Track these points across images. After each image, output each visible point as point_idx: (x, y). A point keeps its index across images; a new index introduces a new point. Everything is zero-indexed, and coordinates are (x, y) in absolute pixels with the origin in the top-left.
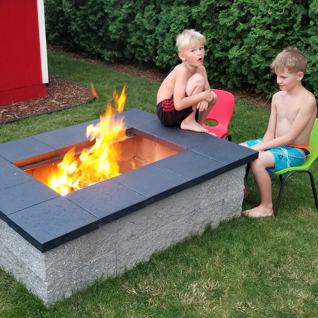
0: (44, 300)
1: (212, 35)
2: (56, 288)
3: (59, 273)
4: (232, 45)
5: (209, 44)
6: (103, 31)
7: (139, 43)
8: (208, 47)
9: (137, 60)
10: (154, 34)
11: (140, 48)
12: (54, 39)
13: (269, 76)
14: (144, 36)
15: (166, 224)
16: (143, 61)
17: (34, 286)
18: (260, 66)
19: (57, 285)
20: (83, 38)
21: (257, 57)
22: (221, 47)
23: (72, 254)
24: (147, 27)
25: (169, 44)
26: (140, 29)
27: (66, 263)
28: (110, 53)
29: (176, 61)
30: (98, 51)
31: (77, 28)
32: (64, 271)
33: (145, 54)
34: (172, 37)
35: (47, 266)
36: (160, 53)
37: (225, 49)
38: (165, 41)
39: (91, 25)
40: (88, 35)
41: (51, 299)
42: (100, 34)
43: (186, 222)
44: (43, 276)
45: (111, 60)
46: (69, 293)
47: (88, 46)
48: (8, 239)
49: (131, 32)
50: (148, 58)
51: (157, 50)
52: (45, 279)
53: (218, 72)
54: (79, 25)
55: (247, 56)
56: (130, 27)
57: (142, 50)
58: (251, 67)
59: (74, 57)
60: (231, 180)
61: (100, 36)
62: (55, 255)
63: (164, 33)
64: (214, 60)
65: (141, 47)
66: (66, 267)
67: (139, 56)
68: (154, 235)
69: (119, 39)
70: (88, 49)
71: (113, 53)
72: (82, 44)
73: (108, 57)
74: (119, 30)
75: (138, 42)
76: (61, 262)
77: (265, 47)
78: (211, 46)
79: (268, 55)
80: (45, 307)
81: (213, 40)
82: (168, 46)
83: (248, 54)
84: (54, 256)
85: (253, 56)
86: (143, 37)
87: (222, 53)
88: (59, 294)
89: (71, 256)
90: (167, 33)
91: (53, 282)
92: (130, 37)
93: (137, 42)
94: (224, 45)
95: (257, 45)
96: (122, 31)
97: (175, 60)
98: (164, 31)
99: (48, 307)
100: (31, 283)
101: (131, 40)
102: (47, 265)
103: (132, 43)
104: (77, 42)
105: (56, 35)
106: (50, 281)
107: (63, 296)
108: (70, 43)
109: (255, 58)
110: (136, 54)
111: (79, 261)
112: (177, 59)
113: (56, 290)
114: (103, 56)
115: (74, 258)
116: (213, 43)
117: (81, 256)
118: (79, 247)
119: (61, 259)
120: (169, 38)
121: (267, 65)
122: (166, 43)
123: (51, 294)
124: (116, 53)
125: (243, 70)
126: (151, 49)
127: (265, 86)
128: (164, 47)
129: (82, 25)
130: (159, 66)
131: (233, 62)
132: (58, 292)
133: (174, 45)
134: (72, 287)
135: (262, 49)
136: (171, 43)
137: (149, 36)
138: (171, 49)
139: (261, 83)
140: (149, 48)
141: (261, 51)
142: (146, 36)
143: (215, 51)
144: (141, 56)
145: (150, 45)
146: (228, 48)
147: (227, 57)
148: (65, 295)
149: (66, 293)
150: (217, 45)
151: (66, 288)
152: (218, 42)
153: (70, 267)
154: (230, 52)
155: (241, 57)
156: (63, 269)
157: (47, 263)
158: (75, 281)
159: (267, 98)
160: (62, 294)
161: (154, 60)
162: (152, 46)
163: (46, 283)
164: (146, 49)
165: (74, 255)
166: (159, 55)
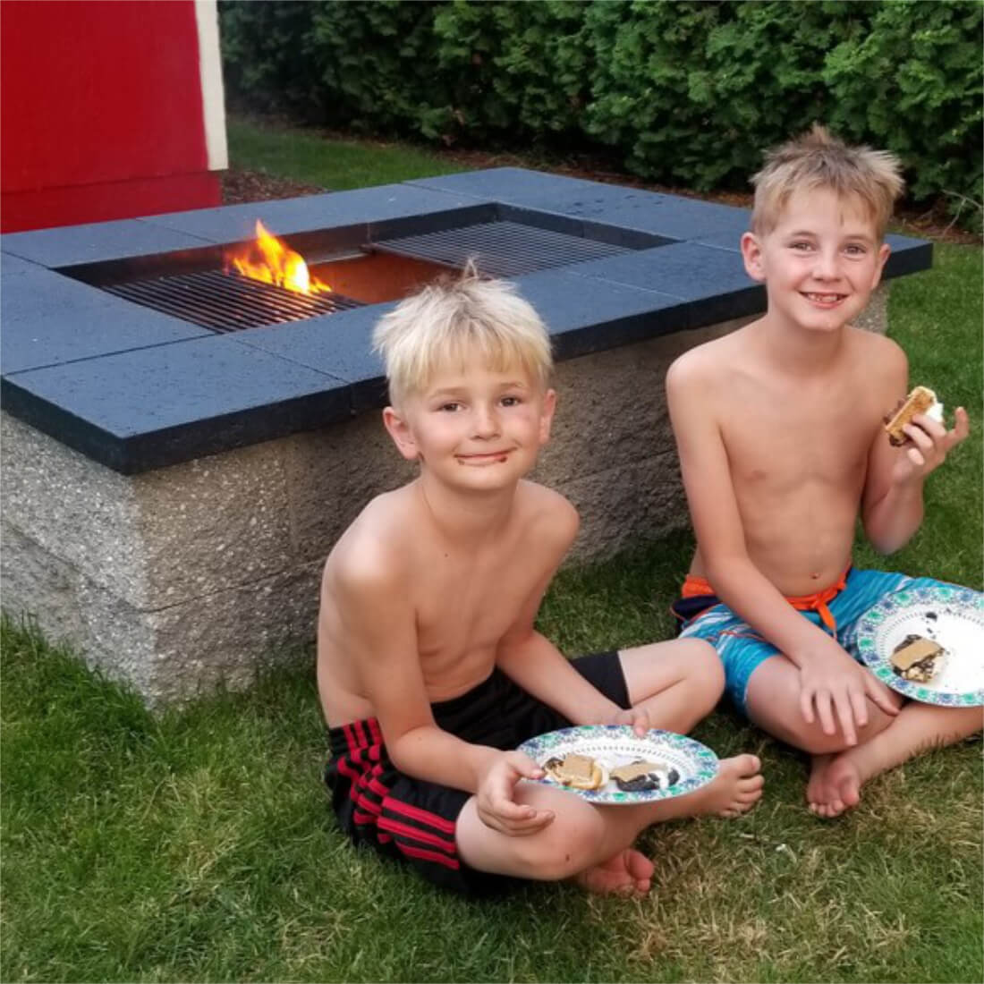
0: (144, 693)
1: (767, 13)
2: (191, 646)
3: (200, 586)
4: (834, 42)
5: (759, 46)
6: (416, 43)
7: (532, 67)
8: (758, 55)
9: (529, 131)
10: (581, 33)
11: (535, 86)
12: (258, 82)
13: (958, 135)
14: (548, 44)
15: (610, 466)
16: (548, 131)
17: (110, 646)
18: (927, 99)
19: (195, 633)
20: (351, 68)
21: (914, 67)
22: (798, 53)
23: (248, 514)
24: (555, 11)
25: (630, 56)
26: (533, 22)
27: (226, 549)
28: (438, 111)
29: (652, 114)
30: (402, 110)
31: (331, 33)
32: (221, 583)
33: (551, 106)
34: (638, 30)
35: (151, 549)
36: (602, 94)
37: (812, 59)
38: (617, 48)
39: (375, 20)
41: (170, 685)
42: (407, 52)
44: (136, 593)
45: (445, 137)
46: (244, 675)
47: (367, 97)
49: (508, 33)
50: (564, 119)
51: (591, 84)
52: (146, 600)
54: (336, 25)
55: (882, 68)
57: (542, 91)
58: (898, 105)
59: (324, 137)
61: (407, 62)
62: (183, 507)
63: (613, 23)
64: (777, 100)
65: (540, 82)
66: (230, 565)
67: (534, 113)
69: (466, 57)
70: (368, 106)
71: (448, 111)
72: (350, 88)
73: (435, 127)
74: (467, 27)
75: (530, 65)
76: (206, 541)
77: (944, 30)
78: (765, 49)
79: (953, 62)
80: (148, 717)
81: (772, 30)
82: (626, 62)
83: (886, 62)
84: (180, 512)
85: (902, 67)
86: (544, 47)
87: (803, 73)
88: (203, 673)
89: (247, 524)
90: (622, 22)
91: (177, 617)
92: (503, 49)
93: (526, 63)
94: (808, 47)
95: (913, 28)
96: (477, 33)
97: (650, 110)
98: (615, 17)
99: (159, 717)
100: (98, 637)
101: (506, 60)
102: (148, 542)
103: (511, 69)
104: (333, 84)
105: (266, 70)
106: (163, 613)
107: (221, 684)
108: (313, 96)
109: (911, 73)
110: (525, 105)
111: (278, 551)
112: (656, 104)
113: (191, 655)
114: (416, 125)
115: (257, 533)
116: (773, 41)
117: (285, 529)
118: (277, 494)
119: (207, 531)
120: (628, 37)
121: (950, 94)
122: (618, 54)
123: (170, 664)
124: (458, 112)
125: (871, 119)
126: (573, 83)
127: (946, 171)
128: (614, 69)
129: (346, 23)
130: (596, 135)
131: (840, 92)
132: (200, 664)
133: (645, 59)
134: (254, 653)
135: (934, 41)
136: (637, 51)
137: (563, 39)
138: (637, 73)
139: (932, 166)
140: (567, 78)
141: (928, 48)
142: (554, 40)
143: (779, 68)
144: (541, 114)
145: (569, 69)
146: (821, 53)
147: (820, 86)
148: (229, 679)
149: (229, 672)
150: (785, 48)
151: (230, 653)
152: (788, 38)
153: (244, 570)
154: (829, 59)
155: (865, 71)
156: (215, 571)
157: (151, 534)
158: (265, 633)
159: (951, 211)
160: (214, 675)
161: (582, 122)
162: (574, 73)
163: (150, 620)
164: (556, 89)
165: (258, 521)
166: (596, 100)
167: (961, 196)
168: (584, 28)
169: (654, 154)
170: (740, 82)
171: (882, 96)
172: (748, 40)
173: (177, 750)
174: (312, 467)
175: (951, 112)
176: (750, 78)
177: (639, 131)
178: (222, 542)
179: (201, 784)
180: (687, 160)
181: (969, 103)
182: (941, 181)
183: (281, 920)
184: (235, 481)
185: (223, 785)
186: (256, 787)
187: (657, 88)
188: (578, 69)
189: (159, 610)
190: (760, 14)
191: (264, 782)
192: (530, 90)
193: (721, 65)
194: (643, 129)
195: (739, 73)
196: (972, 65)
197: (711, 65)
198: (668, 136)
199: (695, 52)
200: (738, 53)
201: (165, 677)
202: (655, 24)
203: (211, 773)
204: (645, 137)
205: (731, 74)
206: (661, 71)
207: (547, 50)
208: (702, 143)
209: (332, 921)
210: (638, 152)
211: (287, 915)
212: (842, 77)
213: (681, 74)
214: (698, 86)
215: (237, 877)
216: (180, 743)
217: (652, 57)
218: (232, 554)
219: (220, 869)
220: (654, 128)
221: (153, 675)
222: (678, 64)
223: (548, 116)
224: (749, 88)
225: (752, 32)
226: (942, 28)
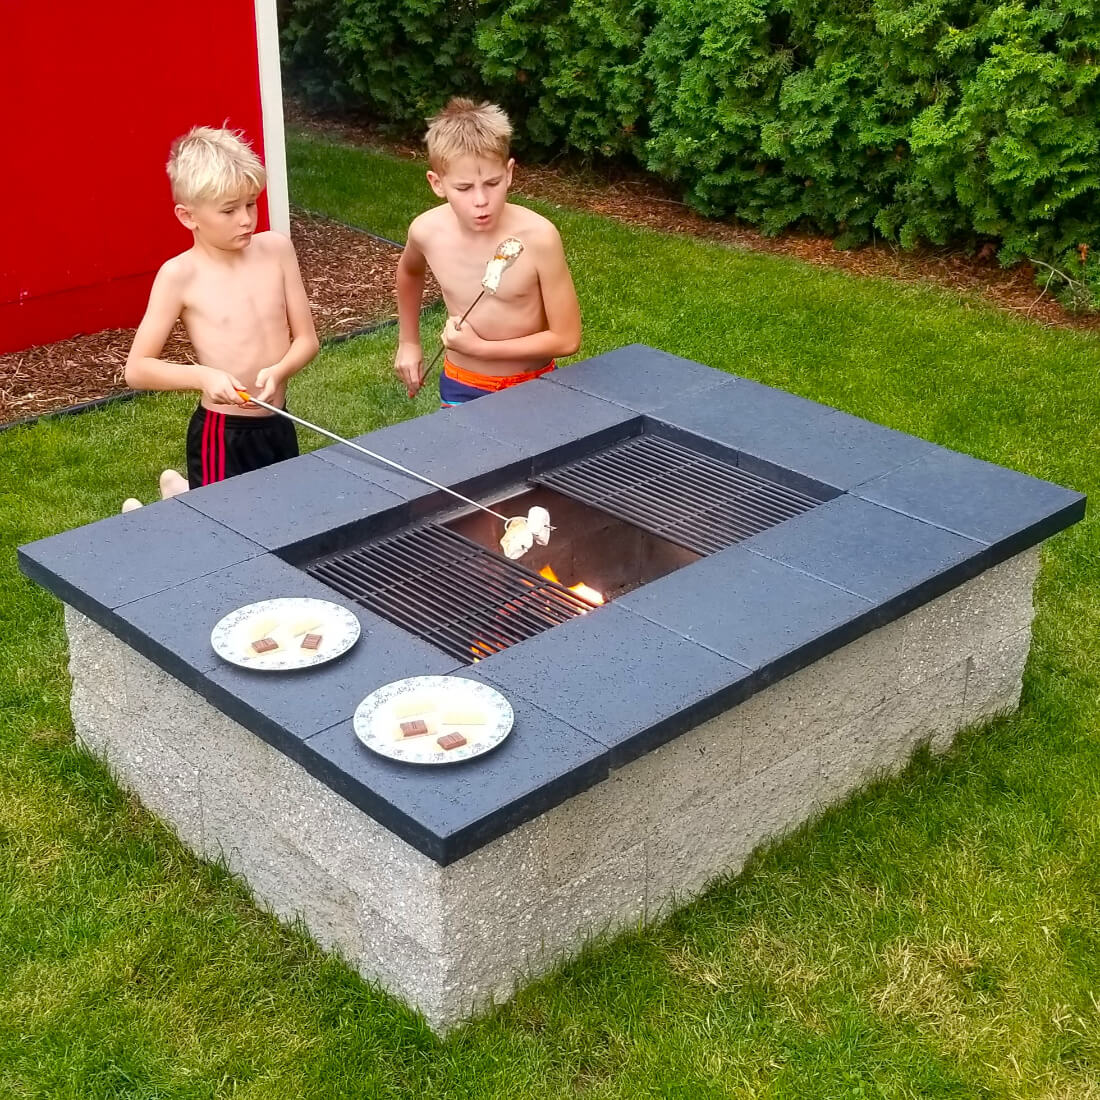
1: (847, 65)
2: (469, 976)
3: (480, 927)
4: (920, 104)
5: (837, 100)
6: (453, 50)
7: (583, 92)
8: (836, 109)
9: (575, 153)
10: (640, 62)
11: (586, 109)
13: (1050, 210)
14: (603, 69)
15: (798, 750)
16: (598, 155)
17: (392, 967)
18: (1020, 177)
20: (380, 73)
21: (1009, 143)
22: (880, 110)
23: (520, 862)
24: (613, 38)
25: (696, 97)
26: (585, 44)
27: (501, 894)
29: (717, 158)
31: (361, 39)
32: (496, 920)
33: (603, 132)
34: (705, 72)
35: (447, 907)
36: (661, 129)
38: (680, 88)
39: (409, 28)
40: (398, 63)
41: (453, 1009)
42: (443, 60)
43: (856, 739)
44: (430, 937)
46: (505, 988)
47: (396, 102)
48: (292, 812)
49: (557, 54)
50: (616, 145)
51: (649, 118)
52: (440, 947)
53: (864, 192)
54: (367, 30)
55: (974, 142)
56: (553, 36)
57: (593, 115)
58: (989, 178)
59: (348, 137)
60: (995, 595)
61: (441, 68)
62: (472, 868)
63: (678, 59)
64: (854, 154)
65: (590, 106)
66: (503, 906)
67: (583, 136)
68: (759, 787)
69: (512, 77)
70: (398, 111)
72: (379, 94)
74: (513, 46)
75: (580, 88)
76: (487, 891)
77: (1041, 109)
78: (844, 104)
79: (1048, 139)
80: (433, 1037)
81: (853, 83)
82: (691, 105)
83: (978, 136)
84: (470, 873)
85: (994, 140)
86: (597, 71)
87: (883, 130)
88: (477, 994)
89: (519, 871)
90: (687, 59)
92: (553, 71)
93: (577, 88)
94: (889, 103)
95: (1008, 102)
96: (525, 51)
97: (715, 153)
98: (678, 52)
100: (380, 958)
101: (556, 82)
103: (560, 93)
104: (359, 88)
106: (452, 954)
107: (489, 999)
108: (332, 91)
110: (573, 128)
111: (539, 886)
112: (722, 148)
113: (470, 982)
115: (526, 875)
116: (853, 96)
117: (546, 867)
119: (489, 883)
120: (693, 78)
121: (1044, 173)
122: (682, 94)
123: (453, 993)
125: (958, 187)
126: (629, 113)
127: (1034, 241)
128: (677, 108)
129: (377, 28)
130: (656, 172)
133: (712, 101)
134: (514, 968)
135: (1030, 119)
136: (704, 94)
137: (622, 68)
138: (704, 116)
139: (1020, 235)
140: (622, 107)
141: (1024, 125)
142: (610, 66)
143: (858, 124)
144: (592, 138)
145: (626, 99)
146: (906, 115)
147: (900, 141)
148: (495, 994)
149: (496, 988)
150: (865, 103)
151: (497, 973)
152: (869, 92)
153: (514, 906)
154: (916, 126)
155: (955, 144)
156: (492, 913)
157: (448, 895)
158: (523, 951)
159: (1039, 282)
160: (484, 994)
161: (640, 156)
162: (631, 103)
163: (440, 961)
165: (527, 866)
166: (656, 135)
167: (1051, 268)
168: (642, 58)
169: (717, 196)
170: (818, 138)
172: (827, 92)
175: (1043, 190)
176: (829, 134)
177: (702, 173)
178: (499, 890)
180: (753, 203)
181: (1065, 180)
187: (725, 134)
188: (635, 100)
189: (449, 953)
190: (841, 68)
192: (581, 114)
193: (797, 118)
194: (707, 171)
195: (818, 128)
196: (1069, 141)
197: (785, 115)
198: (733, 178)
199: (767, 98)
200: (816, 108)
201: (449, 1004)
202: (727, 70)
204: (708, 179)
205: (808, 129)
206: (732, 118)
207: (601, 75)
208: (771, 188)
210: (700, 192)
212: (930, 149)
213: (750, 121)
214: (771, 138)
217: (720, 101)
218: (506, 897)
220: (719, 170)
221: (440, 1003)
222: (748, 108)
223: (599, 141)
224: (827, 143)
226: (1039, 106)
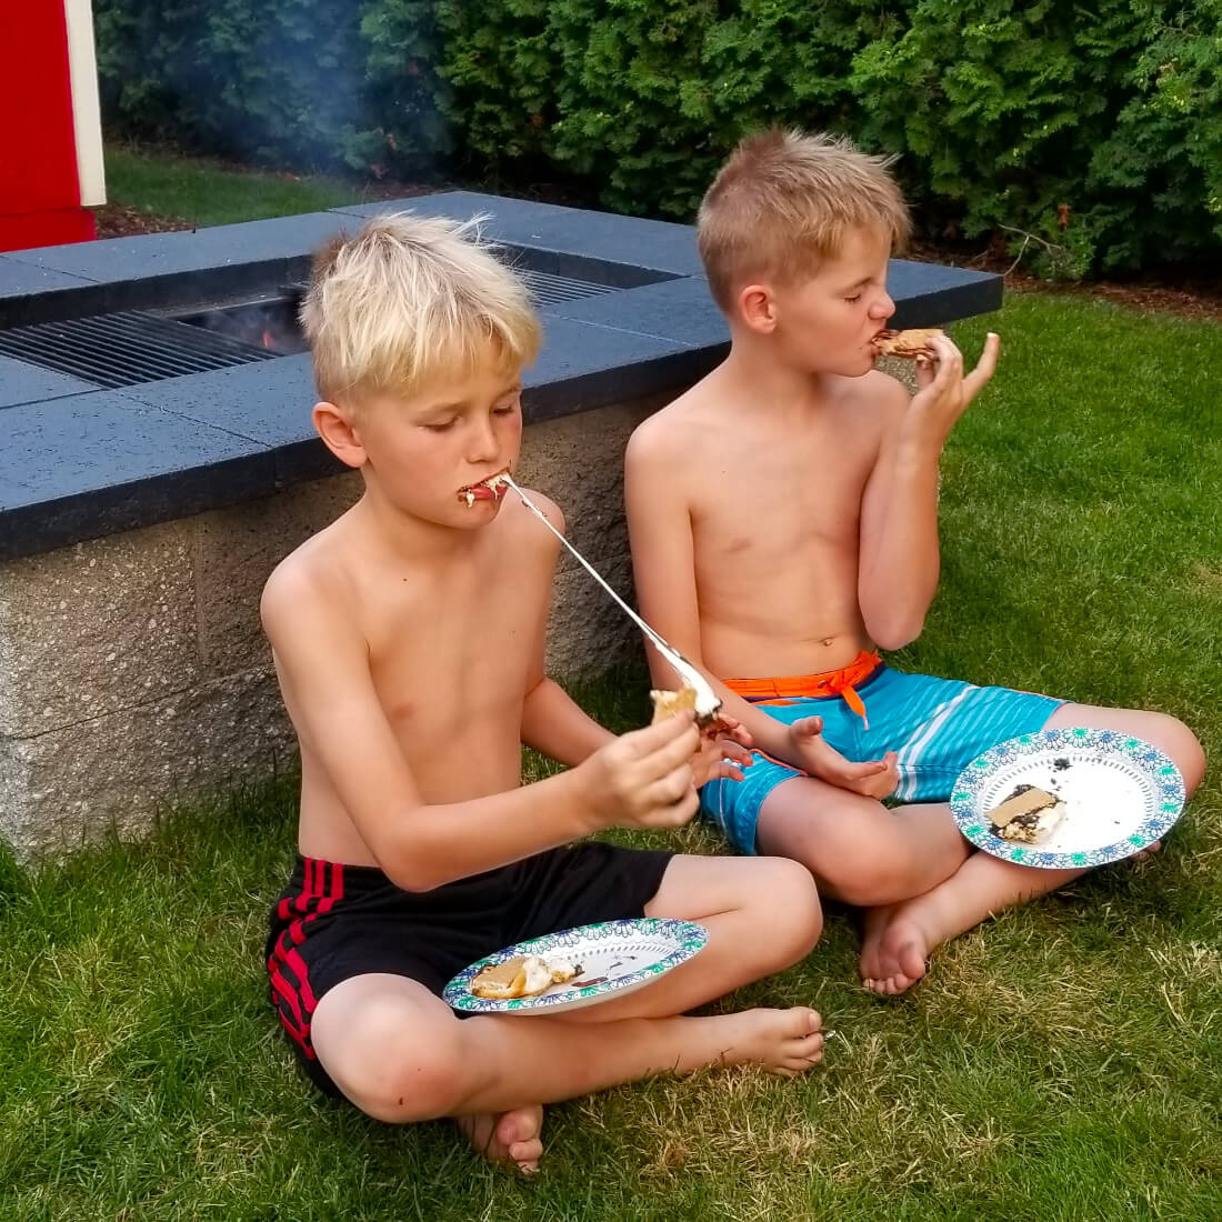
0: (15, 844)
1: (778, 5)
2: (73, 783)
3: (84, 706)
4: (864, 40)
5: (768, 47)
6: (338, 49)
7: (483, 79)
8: (766, 59)
9: (480, 157)
10: (545, 33)
11: (488, 102)
12: (141, 101)
13: (1020, 156)
14: (503, 48)
16: (503, 157)
18: (981, 110)
19: (78, 766)
20: (257, 82)
21: (966, 70)
22: (817, 55)
23: (145, 615)
24: (512, 6)
25: (607, 61)
26: (484, 22)
27: (118, 659)
28: (366, 135)
29: (634, 135)
30: (321, 134)
31: (232, 39)
32: (112, 702)
33: (507, 126)
34: (617, 30)
36: (571, 110)
37: (836, 63)
38: (589, 53)
39: (287, 23)
40: (276, 68)
41: (48, 833)
42: (327, 62)
45: (374, 167)
46: (139, 821)
47: (276, 118)
49: (450, 36)
50: (523, 141)
51: (557, 98)
52: (18, 724)
54: (238, 29)
55: (924, 72)
56: (446, 12)
57: (496, 108)
58: (945, 118)
59: (223, 169)
61: (326, 73)
62: (63, 605)
63: (585, 21)
65: (492, 96)
66: (122, 680)
67: (486, 136)
69: (400, 66)
70: (279, 129)
71: (378, 134)
72: (255, 107)
73: (362, 155)
74: (402, 28)
75: (481, 75)
76: (91, 649)
77: (1002, 25)
78: (776, 51)
79: (1012, 64)
80: (20, 873)
81: (785, 25)
82: (601, 69)
83: (929, 65)
84: (59, 612)
85: (949, 71)
86: (498, 53)
87: (822, 80)
88: (90, 817)
89: (144, 627)
90: (596, 20)
91: (56, 746)
92: (447, 56)
93: (475, 73)
94: (829, 48)
95: (963, 22)
96: (415, 35)
97: (630, 129)
98: (587, 13)
99: (33, 873)
101: (451, 69)
102: (20, 649)
103: (456, 81)
104: (234, 102)
105: (150, 87)
106: (39, 740)
107: (112, 831)
108: (210, 119)
109: (961, 78)
110: (473, 126)
111: (182, 663)
112: (638, 121)
113: (74, 795)
114: (337, 154)
115: (157, 638)
116: (786, 42)
117: (192, 635)
118: (182, 589)
119: (93, 635)
120: (604, 38)
121: (1010, 104)
122: (591, 59)
123: (47, 806)
124: (390, 135)
125: (909, 135)
126: (535, 97)
127: (1004, 201)
128: (586, 78)
129: (250, 26)
130: (564, 161)
131: (871, 102)
132: (85, 807)
133: (625, 66)
134: (152, 793)
135: (990, 37)
136: (615, 55)
137: (524, 42)
138: (615, 83)
139: (987, 194)
140: (526, 91)
141: (983, 45)
142: (511, 43)
143: (794, 75)
144: (495, 137)
145: (530, 80)
146: (847, 55)
147: (846, 97)
148: (122, 826)
149: (122, 817)
150: (801, 49)
151: (122, 792)
152: (805, 37)
153: (141, 686)
154: (856, 62)
155: (903, 75)
156: (104, 688)
157: (23, 639)
159: (1011, 251)
160: (103, 820)
161: (546, 146)
162: (537, 85)
163: (22, 749)
164: (515, 106)
165: (158, 624)
166: (563, 117)
167: (1025, 233)
168: (547, 28)
169: (636, 185)
170: (745, 92)
171: (925, 107)
172: (754, 41)
173: (58, 915)
174: (226, 555)
175: (1011, 128)
176: (758, 88)
177: (618, 156)
178: (112, 651)
179: (90, 956)
180: (679, 191)
181: (1035, 115)
182: (999, 214)
183: (194, 1128)
184: (129, 572)
185: (117, 958)
186: (160, 961)
187: (640, 102)
188: (540, 80)
189: (34, 737)
190: (770, 7)
191: (170, 953)
192: (481, 106)
193: (721, 71)
194: (623, 153)
195: (744, 81)
196: (1037, 67)
197: (708, 72)
198: (654, 161)
199: (688, 56)
200: (742, 57)
201: (42, 822)
202: (638, 21)
203: (101, 944)
204: (626, 163)
205: (734, 82)
206: (646, 80)
207: (501, 57)
208: (696, 170)
209: (260, 1128)
210: (617, 182)
211: (202, 1121)
212: (873, 84)
213: (672, 83)
214: (692, 98)
215: (136, 1074)
216: (61, 907)
217: (633, 63)
219: (115, 1062)
220: (637, 151)
221: (27, 820)
222: (666, 71)
223: (503, 139)
224: (756, 100)
225: (759, 29)
226: (999, 21)
